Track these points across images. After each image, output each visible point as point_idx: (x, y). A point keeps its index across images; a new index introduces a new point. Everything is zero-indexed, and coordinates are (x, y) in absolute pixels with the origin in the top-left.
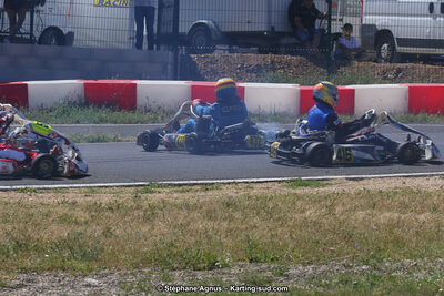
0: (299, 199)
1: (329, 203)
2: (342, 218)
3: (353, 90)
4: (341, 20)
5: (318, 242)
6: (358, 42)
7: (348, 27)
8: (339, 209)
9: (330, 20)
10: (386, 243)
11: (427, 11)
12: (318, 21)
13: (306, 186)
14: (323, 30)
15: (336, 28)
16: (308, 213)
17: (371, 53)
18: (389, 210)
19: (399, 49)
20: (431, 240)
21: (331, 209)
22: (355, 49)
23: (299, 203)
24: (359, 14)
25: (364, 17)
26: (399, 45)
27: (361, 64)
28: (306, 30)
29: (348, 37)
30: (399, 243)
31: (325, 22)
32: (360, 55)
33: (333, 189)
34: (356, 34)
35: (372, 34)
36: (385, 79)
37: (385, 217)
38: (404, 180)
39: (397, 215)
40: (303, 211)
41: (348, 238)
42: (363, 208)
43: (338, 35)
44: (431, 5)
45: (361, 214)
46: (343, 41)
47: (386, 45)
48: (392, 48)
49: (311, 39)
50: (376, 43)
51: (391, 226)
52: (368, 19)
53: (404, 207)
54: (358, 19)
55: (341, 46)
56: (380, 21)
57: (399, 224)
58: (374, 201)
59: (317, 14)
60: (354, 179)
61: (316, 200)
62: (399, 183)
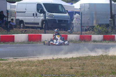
0: (1, 64)
1: (9, 65)
2: (12, 68)
3: (14, 36)
4: (10, 18)
5: (6, 75)
6: (15, 23)
7: (12, 20)
8: (12, 66)
9: (8, 18)
10: (24, 75)
11: (32, 15)
12: (4, 18)
13: (3, 60)
14: (6, 20)
15: (9, 20)
16: (4, 67)
17: (18, 26)
18: (25, 66)
19: (26, 25)
20: (35, 74)
21: (9, 66)
22: (14, 25)
23: (1, 65)
24: (15, 16)
25: (16, 17)
26: (26, 24)
27: (16, 29)
28: (1, 20)
29: (12, 22)
30: (27, 74)
31: (6, 18)
32: (15, 27)
33: (10, 61)
34: (14, 21)
35: (18, 21)
36: (22, 33)
37: (23, 68)
38: (28, 58)
39: (26, 67)
40: (2, 67)
41: (14, 73)
42: (18, 66)
43: (10, 22)
44: (33, 14)
45: (17, 67)
46: (11, 23)
47: (22, 24)
48: (24, 25)
49: (3, 23)
50: (19, 24)
51: (25, 70)
52: (17, 18)
53: (28, 65)
54: (15, 17)
55: (11, 25)
56: (21, 18)
57: (27, 70)
58: (20, 64)
59: (4, 16)
60: (15, 58)
61: (6, 64)
62: (26, 59)
